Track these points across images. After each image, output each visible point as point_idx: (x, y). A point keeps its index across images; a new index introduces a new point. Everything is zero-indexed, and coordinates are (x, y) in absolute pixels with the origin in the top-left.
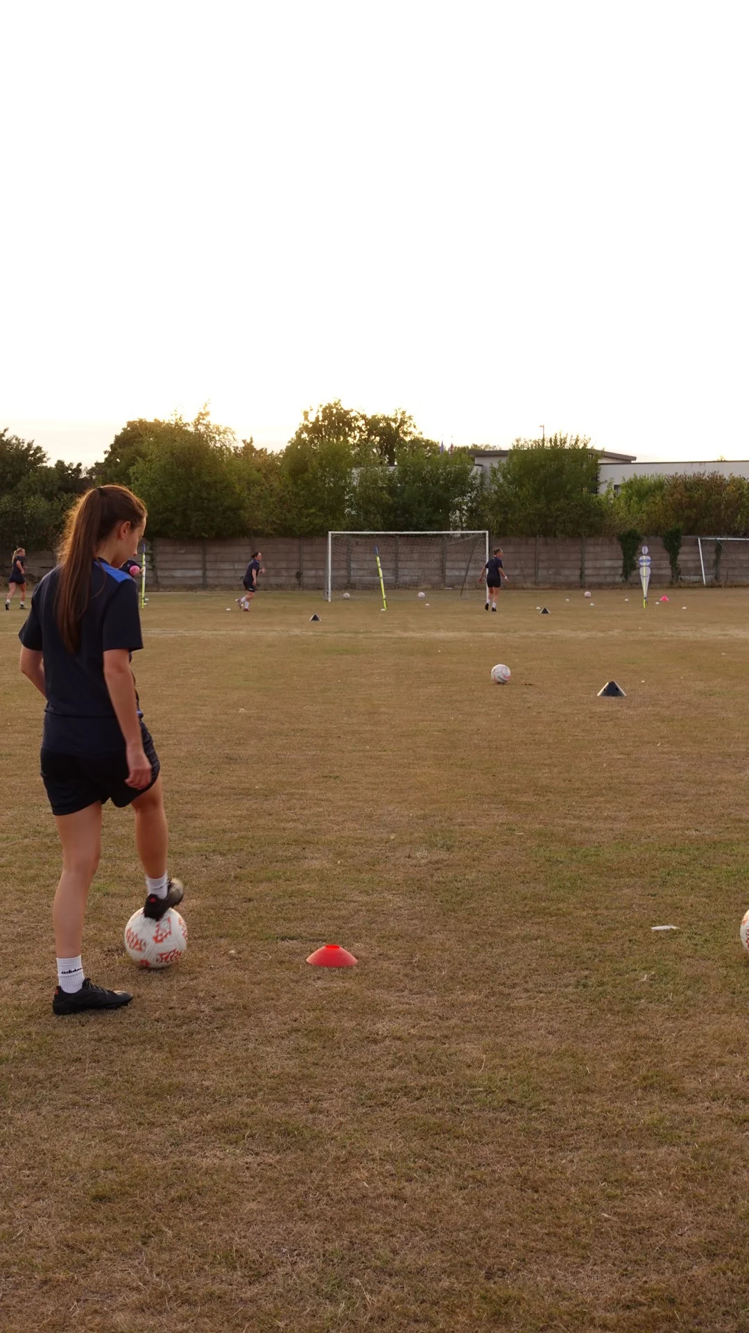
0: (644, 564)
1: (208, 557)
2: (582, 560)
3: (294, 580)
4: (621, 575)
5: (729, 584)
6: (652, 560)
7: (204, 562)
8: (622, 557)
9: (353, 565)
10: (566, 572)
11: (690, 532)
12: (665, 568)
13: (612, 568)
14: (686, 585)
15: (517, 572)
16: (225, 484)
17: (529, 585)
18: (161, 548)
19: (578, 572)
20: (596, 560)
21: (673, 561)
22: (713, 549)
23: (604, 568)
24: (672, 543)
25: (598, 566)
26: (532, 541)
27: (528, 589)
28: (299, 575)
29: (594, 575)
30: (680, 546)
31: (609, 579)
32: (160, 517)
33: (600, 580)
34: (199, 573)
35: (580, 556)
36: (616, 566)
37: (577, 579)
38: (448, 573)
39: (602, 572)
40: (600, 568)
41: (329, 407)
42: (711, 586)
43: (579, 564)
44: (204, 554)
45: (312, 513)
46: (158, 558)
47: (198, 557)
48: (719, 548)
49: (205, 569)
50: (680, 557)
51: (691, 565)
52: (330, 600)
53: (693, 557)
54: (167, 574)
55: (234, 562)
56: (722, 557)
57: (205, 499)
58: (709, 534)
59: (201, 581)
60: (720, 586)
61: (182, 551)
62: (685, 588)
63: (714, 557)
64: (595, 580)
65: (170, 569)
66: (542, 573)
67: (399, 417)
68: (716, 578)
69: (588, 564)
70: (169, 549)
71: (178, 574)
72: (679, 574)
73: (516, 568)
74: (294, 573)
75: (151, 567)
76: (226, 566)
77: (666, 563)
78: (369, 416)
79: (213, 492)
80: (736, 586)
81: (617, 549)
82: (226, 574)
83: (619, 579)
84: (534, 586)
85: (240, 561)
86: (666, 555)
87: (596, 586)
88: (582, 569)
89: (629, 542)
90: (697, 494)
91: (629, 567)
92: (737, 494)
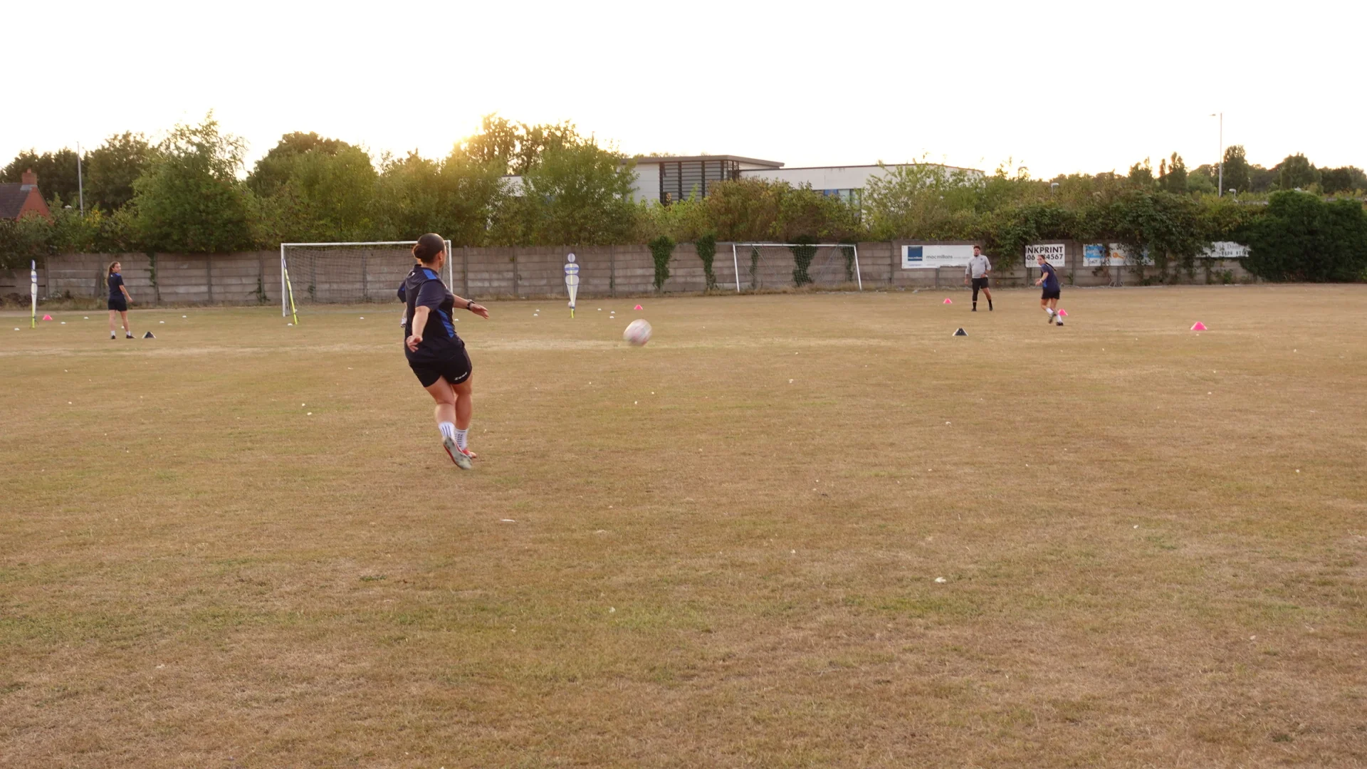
0: (571, 272)
1: (214, 272)
2: (612, 269)
3: (306, 294)
4: (653, 284)
5: (763, 291)
6: (580, 269)
7: (209, 276)
8: (654, 265)
9: (369, 278)
10: (596, 281)
11: (725, 238)
12: (700, 276)
13: (644, 276)
14: (719, 292)
15: (544, 282)
16: (226, 196)
17: (554, 296)
18: (163, 264)
19: (608, 281)
20: (627, 268)
21: (708, 268)
22: (749, 255)
23: (636, 277)
24: (706, 249)
25: (629, 274)
26: (558, 249)
27: (551, 299)
28: (311, 289)
29: (624, 284)
30: (715, 252)
31: (641, 288)
32: (158, 231)
33: (631, 289)
34: (204, 289)
35: (609, 264)
36: (648, 274)
37: (607, 288)
38: (470, 284)
39: (633, 281)
40: (631, 277)
42: (744, 293)
43: (609, 273)
44: (209, 269)
45: (323, 225)
46: (160, 274)
47: (202, 272)
48: (755, 254)
49: (210, 285)
50: (714, 264)
51: (726, 272)
52: (284, 315)
53: (728, 263)
54: (170, 290)
55: (240, 277)
56: (759, 264)
57: (204, 211)
58: (748, 240)
59: (206, 297)
60: (752, 294)
61: (185, 266)
62: (717, 295)
63: (750, 263)
64: (626, 289)
65: (173, 285)
67: (563, 125)
68: (753, 285)
69: (616, 273)
70: (170, 264)
71: (181, 290)
72: (714, 281)
73: (542, 278)
74: (306, 286)
75: (152, 284)
76: (233, 281)
77: (701, 271)
78: (530, 125)
79: (210, 204)
80: (769, 293)
81: (648, 257)
82: (234, 289)
83: (651, 288)
84: (559, 297)
85: (247, 276)
86: (700, 262)
87: (628, 295)
88: (612, 278)
89: (661, 250)
90: (733, 199)
91: (661, 275)
92: (773, 199)
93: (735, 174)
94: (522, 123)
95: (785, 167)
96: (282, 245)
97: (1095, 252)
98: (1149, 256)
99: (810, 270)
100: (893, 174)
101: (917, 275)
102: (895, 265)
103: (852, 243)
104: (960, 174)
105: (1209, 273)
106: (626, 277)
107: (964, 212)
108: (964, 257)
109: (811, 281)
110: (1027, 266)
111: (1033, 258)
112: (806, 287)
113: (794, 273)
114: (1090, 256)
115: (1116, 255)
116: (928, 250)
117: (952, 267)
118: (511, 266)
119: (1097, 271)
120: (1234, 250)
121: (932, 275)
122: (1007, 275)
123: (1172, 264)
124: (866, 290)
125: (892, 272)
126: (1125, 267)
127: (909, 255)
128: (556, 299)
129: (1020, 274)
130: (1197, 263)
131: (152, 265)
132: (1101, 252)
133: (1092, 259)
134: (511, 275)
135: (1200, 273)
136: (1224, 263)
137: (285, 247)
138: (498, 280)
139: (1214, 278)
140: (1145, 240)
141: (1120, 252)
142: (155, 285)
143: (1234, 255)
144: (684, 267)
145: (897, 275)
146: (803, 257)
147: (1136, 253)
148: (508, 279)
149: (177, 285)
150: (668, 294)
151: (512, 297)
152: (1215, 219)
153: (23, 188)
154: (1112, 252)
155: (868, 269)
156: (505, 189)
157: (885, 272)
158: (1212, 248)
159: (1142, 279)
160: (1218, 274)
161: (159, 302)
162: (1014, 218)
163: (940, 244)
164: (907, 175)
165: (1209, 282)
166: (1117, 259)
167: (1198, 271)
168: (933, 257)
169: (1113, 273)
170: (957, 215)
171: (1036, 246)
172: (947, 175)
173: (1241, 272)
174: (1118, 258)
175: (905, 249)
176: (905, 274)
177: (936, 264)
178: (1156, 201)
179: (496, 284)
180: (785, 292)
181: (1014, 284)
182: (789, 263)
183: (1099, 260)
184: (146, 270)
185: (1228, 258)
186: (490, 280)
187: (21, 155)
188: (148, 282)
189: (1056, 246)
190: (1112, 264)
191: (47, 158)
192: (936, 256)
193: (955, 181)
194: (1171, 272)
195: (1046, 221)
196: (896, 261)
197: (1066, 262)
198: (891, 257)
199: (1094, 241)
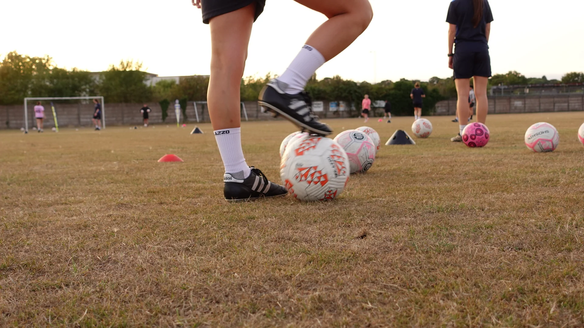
0: (177, 107)
3: (5, 125)
4: (162, 119)
8: (161, 111)
10: (137, 118)
11: (191, 100)
13: (157, 116)
14: (190, 122)
15: (114, 119)
17: (120, 124)
21: (184, 112)
22: (200, 107)
23: (154, 116)
24: (184, 104)
26: (120, 105)
30: (187, 106)
31: (156, 121)
36: (159, 115)
38: (82, 120)
39: (153, 118)
40: (152, 116)
41: (11, 53)
42: (201, 122)
48: (203, 106)
50: (187, 111)
51: (191, 114)
53: (192, 110)
56: (205, 110)
58: (198, 100)
63: (201, 110)
66: (126, 119)
67: (46, 58)
68: (203, 119)
72: (187, 118)
74: (5, 122)
78: (31, 57)
81: (159, 108)
83: (160, 121)
89: (164, 105)
91: (165, 115)
96: (26, 99)
97: (334, 105)
98: (353, 106)
105: (375, 113)
114: (332, 107)
119: (335, 112)
124: (249, 121)
125: (257, 114)
126: (345, 111)
132: (336, 105)
139: (376, 115)
140: (353, 100)
141: (343, 105)
147: (349, 105)
150: (168, 123)
152: (376, 92)
154: (340, 105)
155: (249, 112)
157: (254, 113)
159: (350, 115)
160: (378, 113)
169: (341, 113)
174: (342, 107)
183: (335, 108)
189: (320, 102)
190: (340, 110)
195: (316, 92)
197: (323, 109)
199: (334, 101)
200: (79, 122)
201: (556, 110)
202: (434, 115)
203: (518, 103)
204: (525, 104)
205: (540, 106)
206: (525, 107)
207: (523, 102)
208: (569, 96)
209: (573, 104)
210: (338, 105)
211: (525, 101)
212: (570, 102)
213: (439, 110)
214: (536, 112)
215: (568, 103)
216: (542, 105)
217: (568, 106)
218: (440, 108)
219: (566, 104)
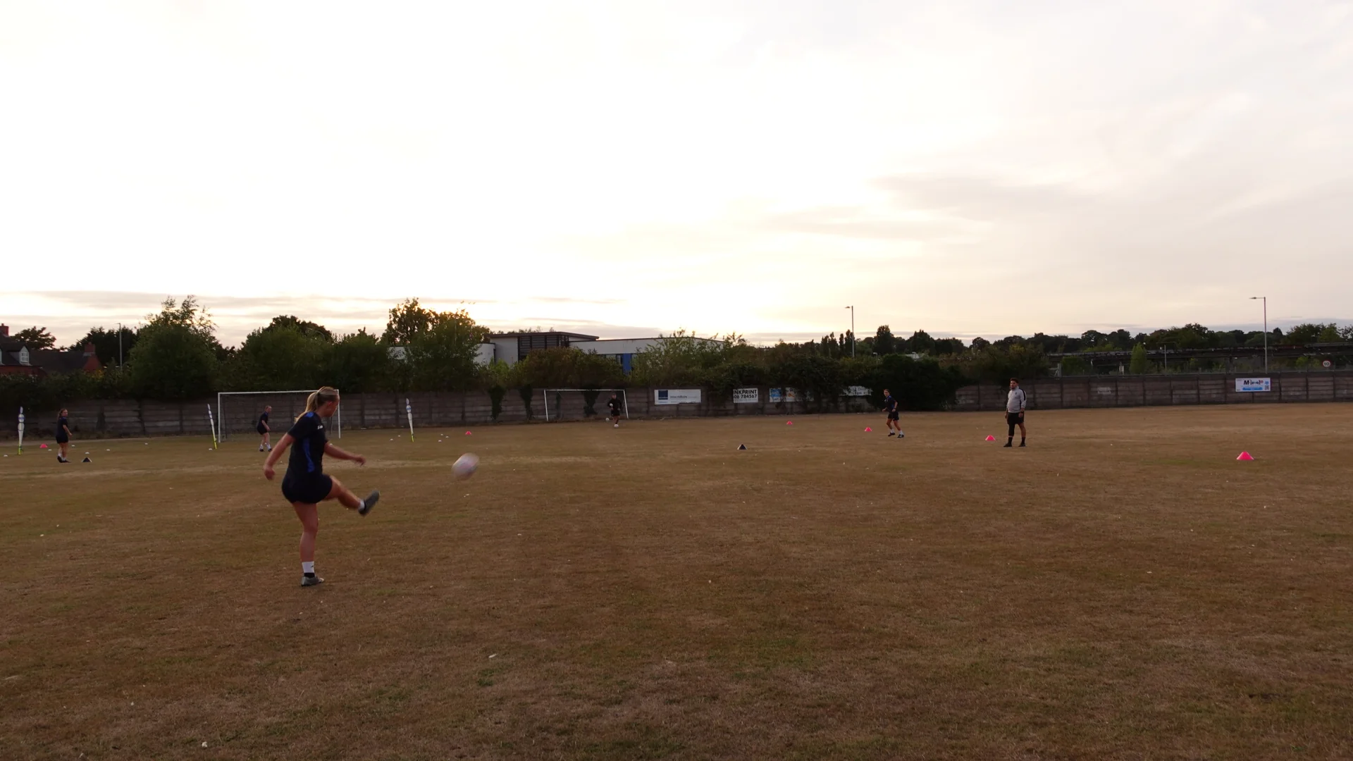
0: (409, 410)
1: (185, 412)
2: (463, 407)
4: (491, 416)
5: (563, 420)
7: (182, 415)
8: (492, 404)
10: (452, 415)
11: (539, 386)
12: (522, 411)
13: (485, 411)
14: (534, 421)
17: (423, 425)
18: (148, 406)
19: (460, 415)
20: (473, 406)
21: (528, 405)
22: (555, 397)
23: (480, 411)
24: (526, 394)
25: (475, 410)
29: (472, 417)
30: (532, 395)
31: (483, 419)
32: (145, 384)
33: (476, 420)
34: (177, 423)
35: (461, 404)
36: (487, 410)
37: (460, 419)
38: (366, 418)
39: (477, 414)
40: (477, 412)
41: (410, 307)
42: (551, 422)
43: (461, 409)
44: (181, 409)
46: (145, 413)
47: (176, 412)
48: (559, 396)
49: (181, 421)
50: (532, 403)
51: (539, 408)
52: (219, 442)
53: (541, 402)
54: (152, 424)
56: (561, 402)
57: (177, 371)
58: (551, 387)
59: (179, 429)
60: (556, 422)
61: (164, 408)
62: (532, 423)
63: (555, 402)
64: (472, 420)
65: (155, 421)
66: (435, 416)
67: (460, 313)
68: (557, 416)
69: (466, 409)
70: (153, 407)
71: (161, 424)
72: (532, 414)
75: (139, 420)
77: (523, 407)
78: (438, 313)
80: (567, 422)
81: (488, 399)
83: (489, 419)
84: (427, 425)
86: (522, 402)
87: (473, 424)
88: (463, 413)
89: (496, 394)
90: (544, 360)
91: (497, 411)
92: (571, 361)
93: (567, 344)
94: (433, 311)
95: (600, 339)
96: (219, 393)
97: (777, 393)
98: (810, 395)
99: (594, 406)
100: (661, 344)
101: (665, 408)
102: (651, 402)
103: (623, 389)
104: (703, 342)
105: (847, 406)
106: (472, 412)
107: (694, 368)
108: (693, 396)
109: (596, 414)
110: (734, 402)
111: (738, 397)
112: (592, 417)
113: (585, 408)
114: (774, 396)
115: (790, 395)
116: (671, 392)
117: (687, 403)
118: (394, 405)
119: (778, 405)
120: (862, 391)
121: (675, 408)
122: (722, 408)
123: (825, 400)
124: (631, 418)
125: (648, 407)
126: (796, 402)
127: (659, 396)
128: (424, 427)
129: (730, 407)
130: (840, 400)
131: (140, 407)
132: (780, 393)
133: (775, 398)
134: (394, 411)
135: (842, 406)
136: (857, 399)
137: (221, 395)
138: (385, 414)
139: (851, 409)
140: (807, 386)
141: (792, 393)
142: (142, 422)
143: (863, 394)
144: (513, 404)
145: (651, 409)
146: (591, 397)
147: (802, 393)
148: (392, 414)
149: (158, 421)
150: (500, 423)
151: (394, 426)
152: (850, 372)
153: (85, 354)
154: (787, 393)
155: (632, 405)
156: (392, 355)
157: (644, 407)
158: (849, 390)
159: (805, 409)
160: (853, 406)
161: (144, 433)
162: (726, 371)
163: (679, 389)
164: (670, 345)
165: (848, 411)
166: (791, 397)
167: (841, 405)
168: (675, 397)
169: (789, 406)
170: (690, 370)
171: (740, 390)
172: (695, 344)
173: (867, 405)
175: (656, 392)
176: (657, 408)
177: (677, 401)
178: (813, 361)
179: (384, 417)
180: (578, 421)
181: (726, 414)
182: (582, 402)
183: (779, 398)
184: (135, 411)
185: (859, 396)
186: (380, 415)
187: (92, 332)
188: (136, 419)
189: (752, 389)
190: (788, 401)
191: (111, 333)
192: (677, 396)
193: (700, 348)
194: (824, 405)
195: (746, 374)
196: (651, 399)
197: (759, 400)
198: (648, 397)
199: (776, 386)
200: (363, 420)
201: (1174, 401)
202: (953, 410)
203: (1105, 390)
204: (1117, 391)
205: (1144, 395)
206: (1117, 395)
207: (1114, 389)
208: (1198, 379)
209: (1207, 392)
210: (783, 393)
211: (1116, 386)
212: (1201, 387)
213: (962, 401)
214: (1137, 405)
215: (1199, 390)
216: (1147, 392)
217: (1198, 394)
218: (963, 398)
219: (1194, 392)
